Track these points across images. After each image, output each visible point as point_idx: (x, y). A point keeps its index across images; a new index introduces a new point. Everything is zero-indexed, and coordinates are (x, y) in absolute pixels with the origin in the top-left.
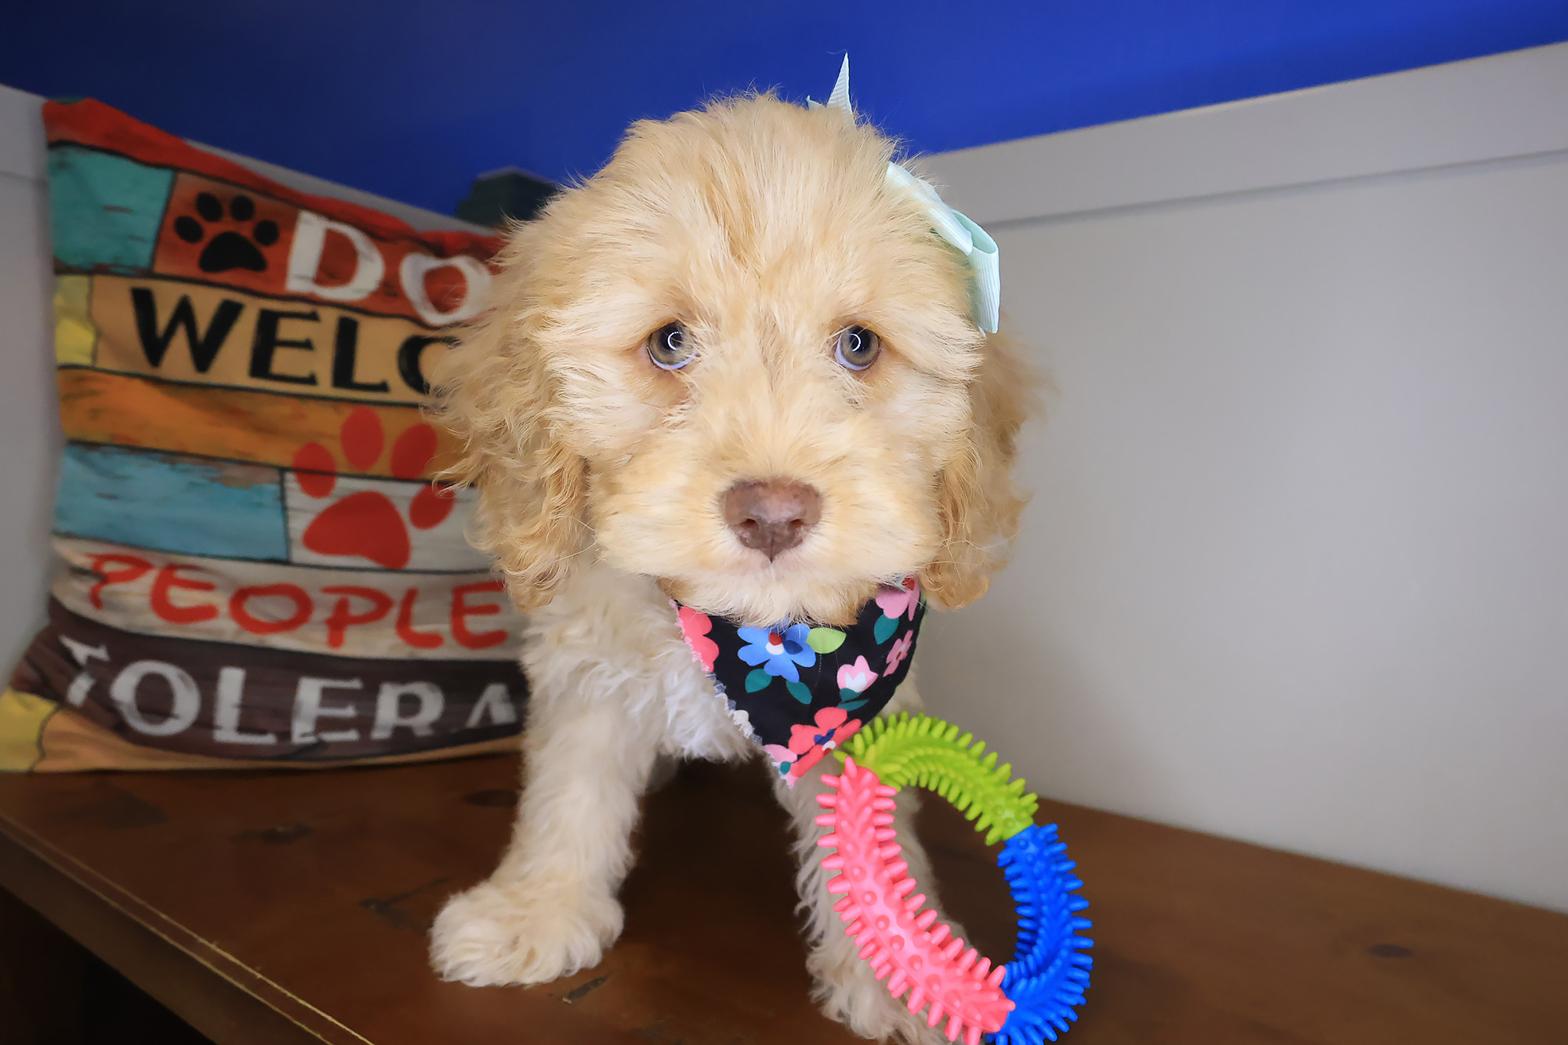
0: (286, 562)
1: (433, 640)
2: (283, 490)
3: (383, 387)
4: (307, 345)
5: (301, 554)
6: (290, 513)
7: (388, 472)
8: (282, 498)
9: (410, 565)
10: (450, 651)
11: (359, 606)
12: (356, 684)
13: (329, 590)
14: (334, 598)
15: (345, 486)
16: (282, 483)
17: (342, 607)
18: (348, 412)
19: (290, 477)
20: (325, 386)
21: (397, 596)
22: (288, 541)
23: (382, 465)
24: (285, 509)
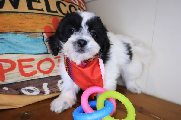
2: (44, 37)
3: (57, 12)
4: (39, 2)
5: (50, 51)
13: (55, 58)
18: (52, 17)
19: (44, 34)
20: (45, 12)
24: (44, 41)
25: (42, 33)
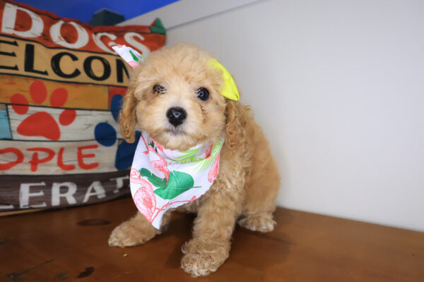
0: (11, 140)
1: (72, 167)
2: (8, 112)
3: (46, 73)
4: (13, 55)
5: (17, 136)
6: (11, 121)
7: (49, 105)
8: (8, 115)
9: (61, 139)
10: (78, 171)
11: (42, 156)
12: (43, 184)
13: (29, 150)
14: (32, 153)
15: (32, 110)
16: (7, 109)
17: (35, 156)
18: (32, 81)
19: (10, 107)
20: (22, 71)
21: (57, 151)
22: (11, 131)
23: (47, 102)
24: (9, 119)
25: (7, 105)
